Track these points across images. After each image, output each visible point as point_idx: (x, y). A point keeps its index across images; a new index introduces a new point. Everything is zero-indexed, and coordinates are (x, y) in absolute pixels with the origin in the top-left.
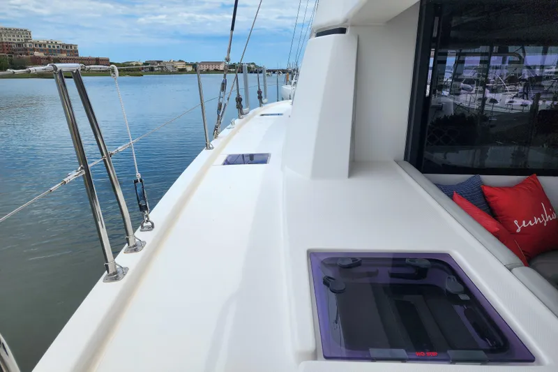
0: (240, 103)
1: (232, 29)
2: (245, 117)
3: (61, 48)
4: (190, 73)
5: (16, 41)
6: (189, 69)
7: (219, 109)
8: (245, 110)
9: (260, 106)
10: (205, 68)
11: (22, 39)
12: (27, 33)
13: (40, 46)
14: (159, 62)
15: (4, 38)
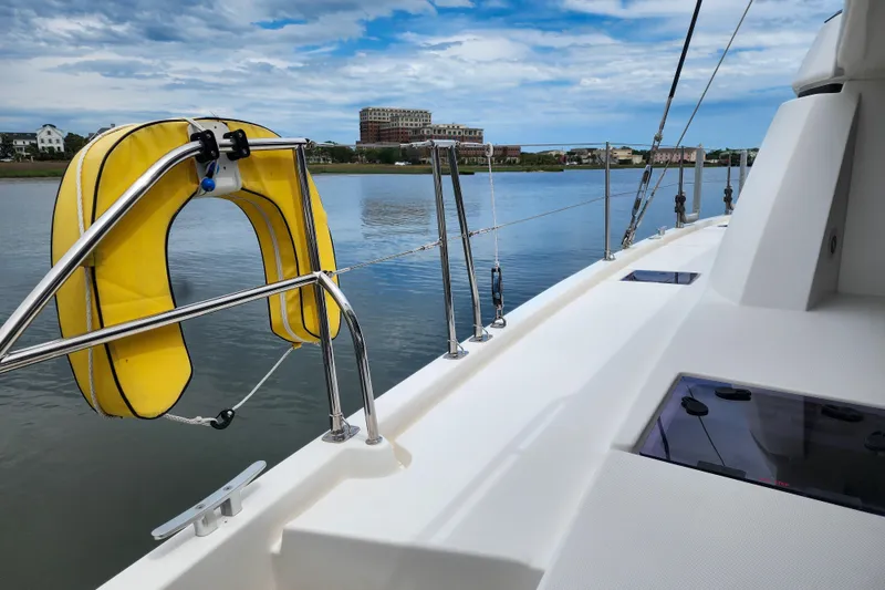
0: (682, 204)
1: (672, 95)
2: (687, 227)
3: (463, 134)
4: (637, 166)
5: (414, 127)
6: (637, 160)
7: (636, 206)
8: (688, 215)
9: (727, 213)
10: (664, 159)
11: (420, 123)
12: (426, 115)
13: (439, 131)
14: (590, 150)
15: (400, 122)
